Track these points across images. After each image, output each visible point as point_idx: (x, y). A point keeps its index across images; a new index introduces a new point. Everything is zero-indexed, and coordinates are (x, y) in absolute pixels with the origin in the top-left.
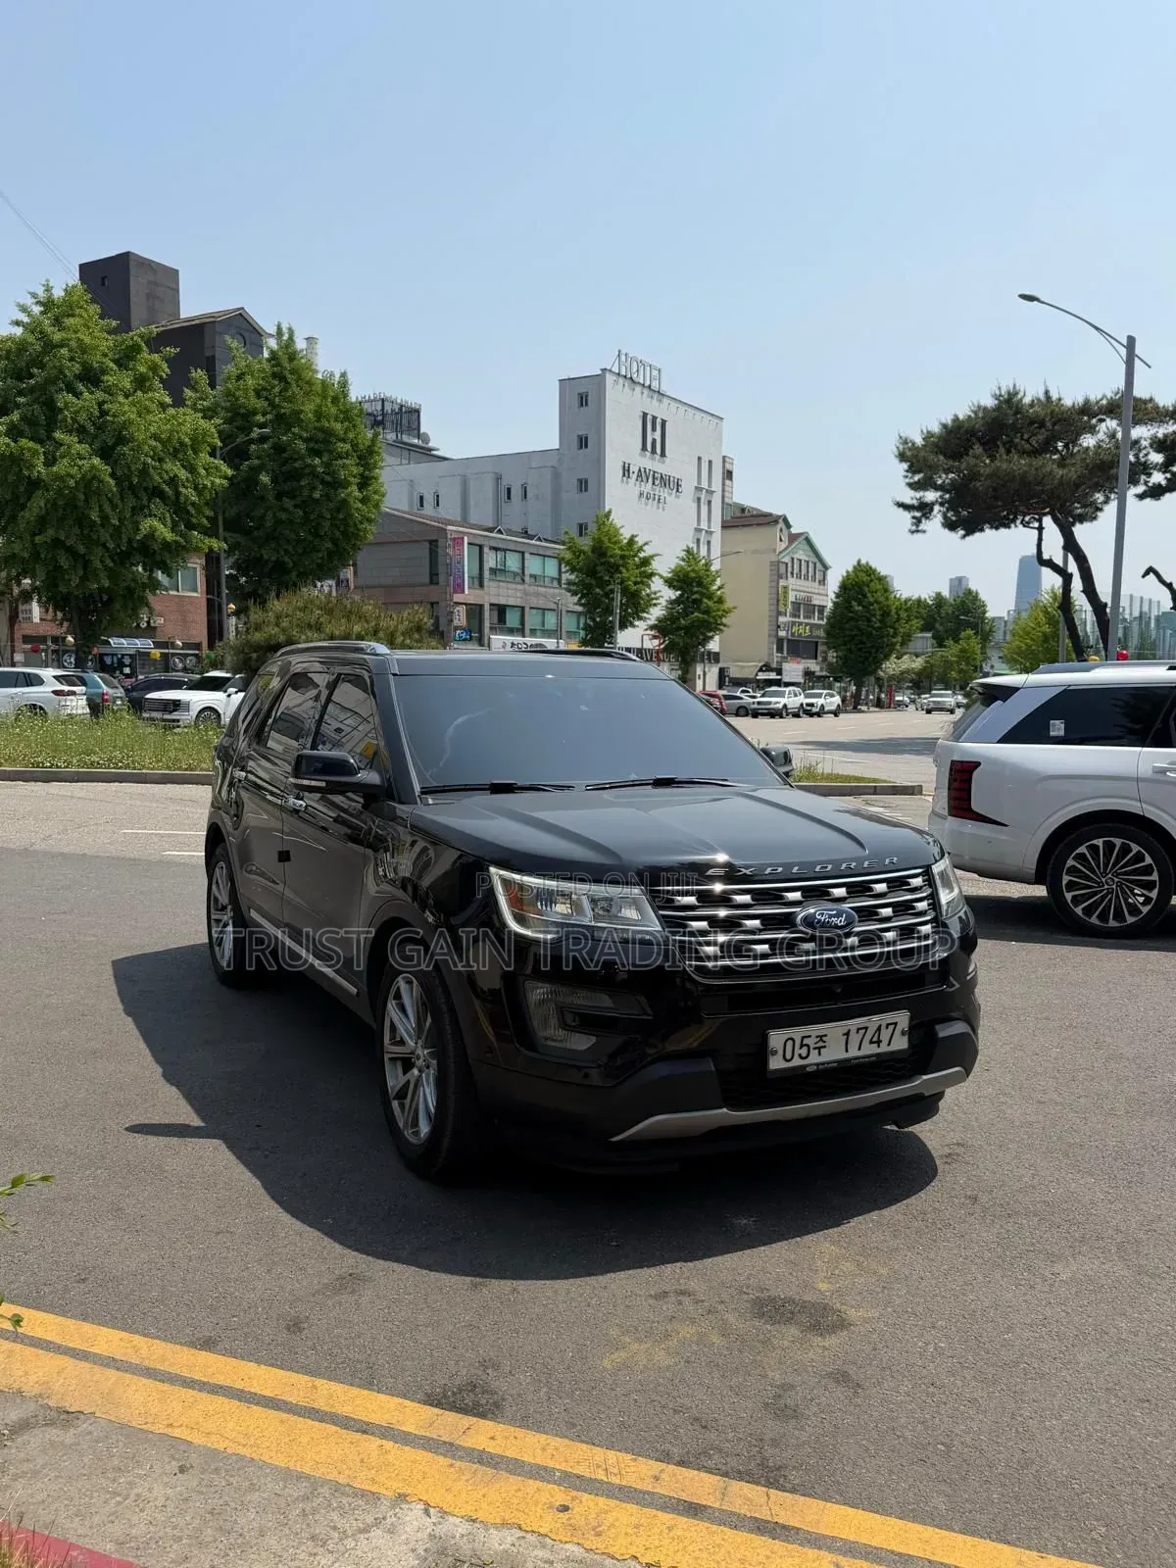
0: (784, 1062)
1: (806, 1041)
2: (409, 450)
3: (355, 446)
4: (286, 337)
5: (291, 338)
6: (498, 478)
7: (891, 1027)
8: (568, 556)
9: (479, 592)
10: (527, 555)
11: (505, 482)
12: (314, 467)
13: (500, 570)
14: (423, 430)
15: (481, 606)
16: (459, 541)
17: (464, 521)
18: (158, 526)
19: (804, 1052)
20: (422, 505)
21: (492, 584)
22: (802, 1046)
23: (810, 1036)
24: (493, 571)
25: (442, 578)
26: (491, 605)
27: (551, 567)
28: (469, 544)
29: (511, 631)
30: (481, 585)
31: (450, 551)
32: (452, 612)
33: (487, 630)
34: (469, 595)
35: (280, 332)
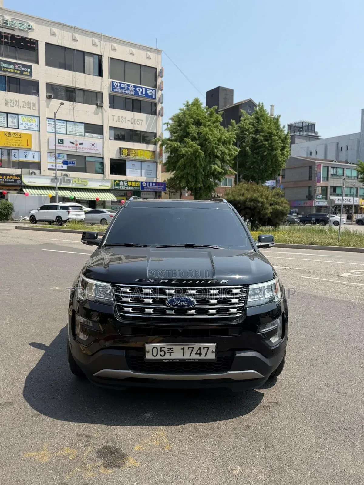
0: (152, 356)
1: (163, 349)
2: (310, 137)
3: (280, 137)
4: (261, 106)
5: (263, 106)
6: (338, 144)
7: (206, 349)
8: (359, 169)
9: (327, 182)
10: (345, 169)
11: (340, 145)
12: (265, 145)
13: (335, 175)
14: (316, 130)
15: (327, 187)
16: (319, 166)
17: (325, 159)
18: (216, 167)
19: (163, 353)
20: (311, 155)
21: (332, 179)
22: (161, 351)
23: (165, 348)
24: (332, 175)
25: (313, 178)
26: (331, 186)
27: (355, 173)
28: (323, 166)
29: (338, 195)
30: (327, 180)
31: (316, 169)
32: (316, 189)
33: (329, 195)
34: (322, 183)
35: (259, 105)
